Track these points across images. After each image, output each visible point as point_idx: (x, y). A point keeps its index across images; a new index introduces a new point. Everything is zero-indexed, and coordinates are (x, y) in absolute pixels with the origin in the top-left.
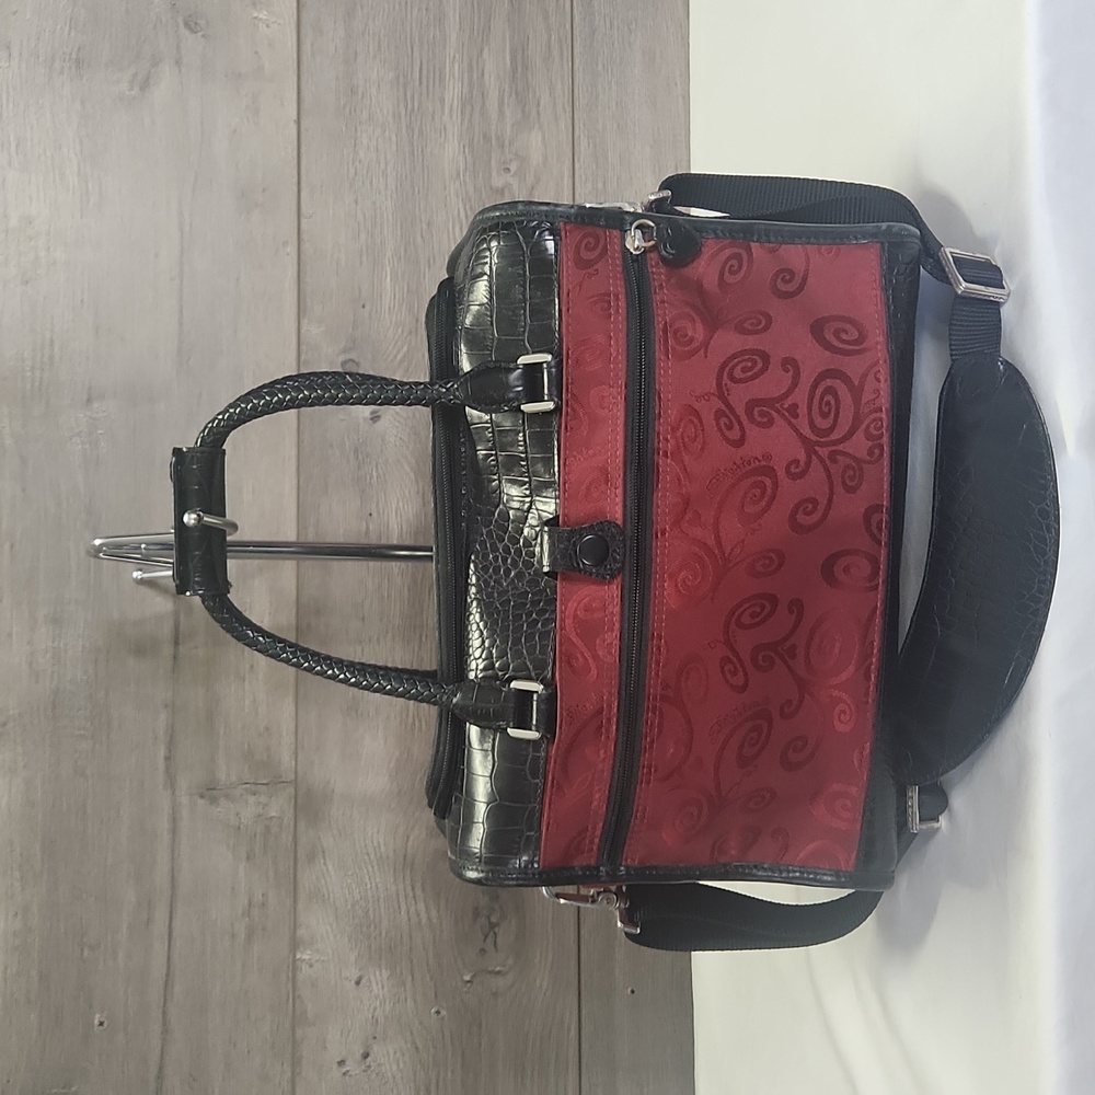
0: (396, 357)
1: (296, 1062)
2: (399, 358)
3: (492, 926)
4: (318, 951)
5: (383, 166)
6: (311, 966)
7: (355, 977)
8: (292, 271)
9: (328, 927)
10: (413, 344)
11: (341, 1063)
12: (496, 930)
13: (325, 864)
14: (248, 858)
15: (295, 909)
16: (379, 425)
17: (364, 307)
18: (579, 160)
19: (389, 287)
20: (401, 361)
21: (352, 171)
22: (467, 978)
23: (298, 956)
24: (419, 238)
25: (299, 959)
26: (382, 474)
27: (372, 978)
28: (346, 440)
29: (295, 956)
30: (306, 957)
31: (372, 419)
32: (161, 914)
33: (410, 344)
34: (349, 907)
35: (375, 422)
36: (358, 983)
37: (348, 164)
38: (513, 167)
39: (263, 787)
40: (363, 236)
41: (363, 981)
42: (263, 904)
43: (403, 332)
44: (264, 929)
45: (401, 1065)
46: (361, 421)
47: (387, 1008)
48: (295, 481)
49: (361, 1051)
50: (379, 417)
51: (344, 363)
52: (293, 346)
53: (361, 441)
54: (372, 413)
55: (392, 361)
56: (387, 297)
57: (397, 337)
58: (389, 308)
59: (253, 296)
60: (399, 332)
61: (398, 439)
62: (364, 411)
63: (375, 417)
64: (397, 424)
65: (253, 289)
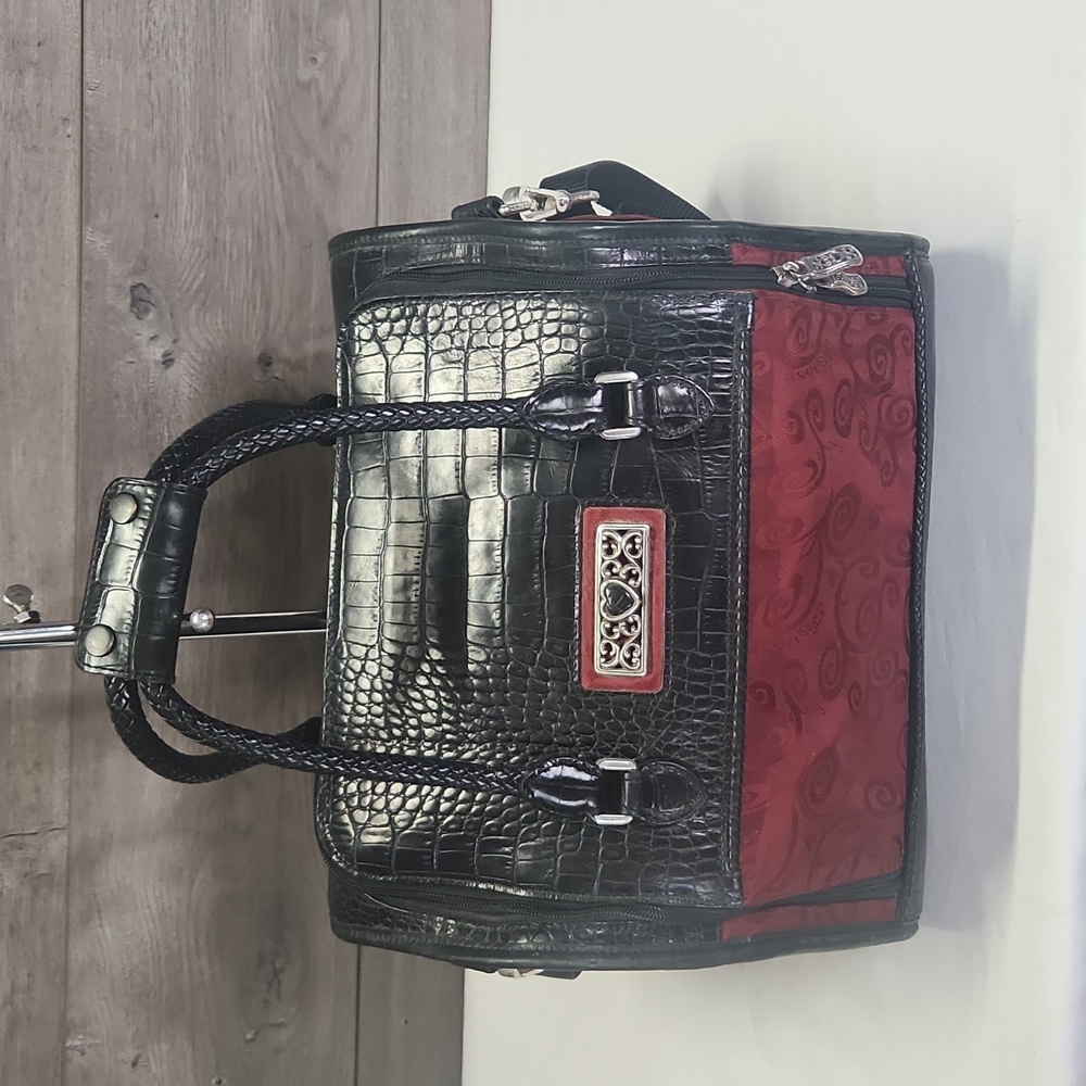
0: (191, 285)
2: (195, 287)
3: (277, 972)
4: (91, 1035)
5: (181, 34)
6: (83, 1054)
7: (132, 1057)
8: (72, 161)
9: (103, 1003)
10: (211, 269)
12: (280, 976)
13: (101, 926)
14: (12, 930)
16: (171, 372)
17: (157, 216)
18: (385, 60)
19: (185, 194)
20: (199, 290)
21: (145, 34)
22: (249, 1036)
23: (68, 1045)
24: (220, 135)
25: (69, 1048)
27: (151, 1055)
28: (134, 388)
29: (64, 1043)
30: (77, 1042)
31: (164, 363)
33: (207, 270)
34: (127, 974)
35: (167, 367)
36: (134, 1064)
37: (141, 24)
38: (320, 59)
39: (32, 837)
40: (157, 124)
41: (141, 1061)
42: (29, 987)
43: (200, 253)
44: (29, 1017)
46: (152, 365)
48: (73, 440)
50: (172, 360)
51: (133, 288)
52: (74, 263)
53: (151, 391)
54: (164, 355)
55: (188, 290)
56: (183, 210)
57: (193, 260)
58: (186, 222)
59: (25, 189)
60: (196, 254)
61: (193, 390)
62: (156, 352)
63: (168, 361)
64: (192, 371)
65: (25, 179)
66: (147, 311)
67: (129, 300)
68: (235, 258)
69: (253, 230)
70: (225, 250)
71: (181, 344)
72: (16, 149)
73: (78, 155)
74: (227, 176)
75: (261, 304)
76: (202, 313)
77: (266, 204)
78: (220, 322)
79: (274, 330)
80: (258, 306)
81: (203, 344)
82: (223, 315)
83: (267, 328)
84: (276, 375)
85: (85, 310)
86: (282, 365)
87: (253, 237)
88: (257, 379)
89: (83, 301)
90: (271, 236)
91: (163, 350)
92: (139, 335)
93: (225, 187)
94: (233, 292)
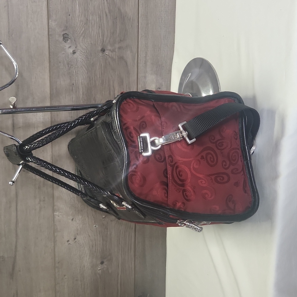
0: (80, 32)
1: (55, 242)
2: (81, 33)
4: (60, 212)
6: (59, 216)
7: (71, 218)
9: (63, 206)
10: (86, 28)
11: (68, 241)
14: (39, 188)
15: (53, 202)
16: (75, 55)
17: (70, 15)
19: (77, 8)
20: (82, 33)
22: (104, 217)
23: (55, 214)
25: (55, 215)
26: (76, 71)
27: (76, 218)
28: (65, 60)
29: (54, 214)
30: (57, 214)
31: (73, 53)
32: (13, 205)
34: (69, 200)
35: (74, 54)
36: (72, 220)
41: (74, 219)
42: (44, 200)
43: (82, 24)
44: (44, 207)
45: (85, 241)
46: (70, 54)
47: (81, 226)
48: (49, 74)
49: (74, 238)
50: (75, 52)
51: (63, 35)
52: (47, 29)
53: (70, 60)
54: (73, 51)
55: (79, 34)
56: (77, 12)
57: (80, 25)
58: (78, 16)
59: (32, 12)
60: (81, 24)
61: (82, 59)
62: (71, 51)
63: (74, 53)
64: (81, 55)
65: (32, 10)
66: (68, 40)
67: (62, 38)
68: (93, 24)
69: (98, 16)
70: (90, 22)
71: (77, 48)
72: (29, 2)
73: (46, 2)
74: (90, 2)
75: (101, 35)
76: (83, 40)
77: (102, 8)
78: (89, 41)
79: (105, 42)
80: (100, 36)
81: (84, 47)
82: (90, 39)
83: (103, 41)
84: (107, 54)
85: (50, 42)
86: (108, 51)
87: (98, 17)
88: (101, 55)
89: (50, 39)
90: (104, 16)
91: (73, 50)
92: (65, 46)
93: (89, 5)
94: (93, 33)
